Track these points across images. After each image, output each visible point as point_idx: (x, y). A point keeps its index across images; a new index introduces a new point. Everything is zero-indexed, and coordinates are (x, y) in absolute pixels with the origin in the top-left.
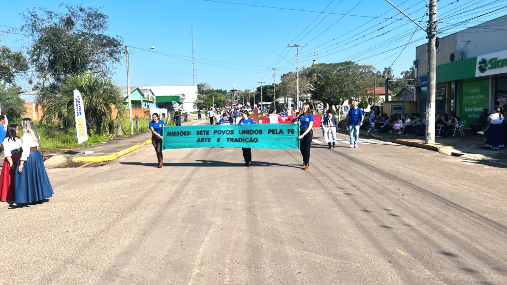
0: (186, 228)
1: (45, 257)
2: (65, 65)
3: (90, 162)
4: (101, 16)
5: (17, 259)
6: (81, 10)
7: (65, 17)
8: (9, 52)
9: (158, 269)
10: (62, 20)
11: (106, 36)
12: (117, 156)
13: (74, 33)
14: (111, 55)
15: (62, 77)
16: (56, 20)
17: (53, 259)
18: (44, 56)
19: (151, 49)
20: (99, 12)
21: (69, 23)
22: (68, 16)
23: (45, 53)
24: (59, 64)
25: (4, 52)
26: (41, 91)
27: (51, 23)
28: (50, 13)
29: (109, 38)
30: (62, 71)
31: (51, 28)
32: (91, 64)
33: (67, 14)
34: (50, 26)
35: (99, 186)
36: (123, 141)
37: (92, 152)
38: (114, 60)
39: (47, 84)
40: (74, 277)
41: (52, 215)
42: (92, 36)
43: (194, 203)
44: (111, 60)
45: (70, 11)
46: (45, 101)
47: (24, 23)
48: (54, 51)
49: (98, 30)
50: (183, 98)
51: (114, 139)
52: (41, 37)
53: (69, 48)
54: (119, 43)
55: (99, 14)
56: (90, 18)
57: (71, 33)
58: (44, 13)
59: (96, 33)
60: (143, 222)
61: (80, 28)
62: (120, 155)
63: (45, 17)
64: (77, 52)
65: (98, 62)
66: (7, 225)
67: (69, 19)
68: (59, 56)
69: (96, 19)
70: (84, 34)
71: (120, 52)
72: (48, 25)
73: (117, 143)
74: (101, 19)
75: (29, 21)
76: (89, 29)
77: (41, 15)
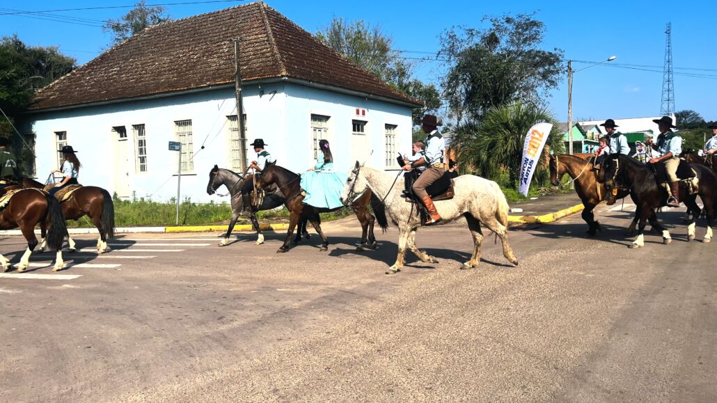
0: (701, 336)
1: (487, 337)
2: (486, 97)
3: (518, 223)
4: (534, 24)
5: (452, 333)
6: (508, 21)
7: (488, 34)
8: (421, 86)
9: (666, 393)
10: (483, 38)
11: (539, 52)
12: (556, 217)
13: (498, 53)
14: (544, 76)
15: (480, 112)
16: (477, 40)
17: (498, 342)
18: (461, 88)
19: (609, 60)
20: (532, 20)
21: (492, 40)
22: (492, 31)
23: (463, 83)
24: (478, 96)
25: (416, 87)
26: (455, 132)
27: (470, 45)
28: (471, 33)
29: (544, 53)
30: (481, 104)
31: (471, 50)
32: (517, 93)
33: (491, 29)
34: (471, 47)
35: (538, 255)
36: (560, 198)
37: (520, 210)
38: (548, 84)
39: (463, 122)
40: (531, 372)
41: (484, 285)
42: (520, 55)
43: (707, 299)
44: (545, 83)
45: (494, 25)
46: (459, 145)
47: (440, 48)
48: (472, 81)
49: (530, 44)
50: (650, 135)
51: (547, 195)
52: (459, 64)
53: (490, 74)
54: (558, 59)
55: (532, 22)
56: (520, 30)
57: (494, 53)
58: (462, 32)
59: (526, 48)
60: (620, 315)
61: (505, 46)
62: (559, 217)
63: (465, 37)
64: (501, 77)
65: (526, 89)
66: (433, 289)
67: (493, 34)
68: (479, 86)
69: (526, 29)
70: (510, 53)
71: (557, 72)
72: (467, 47)
73: (552, 200)
74: (534, 29)
75: (446, 45)
76: (518, 45)
77: (461, 34)
